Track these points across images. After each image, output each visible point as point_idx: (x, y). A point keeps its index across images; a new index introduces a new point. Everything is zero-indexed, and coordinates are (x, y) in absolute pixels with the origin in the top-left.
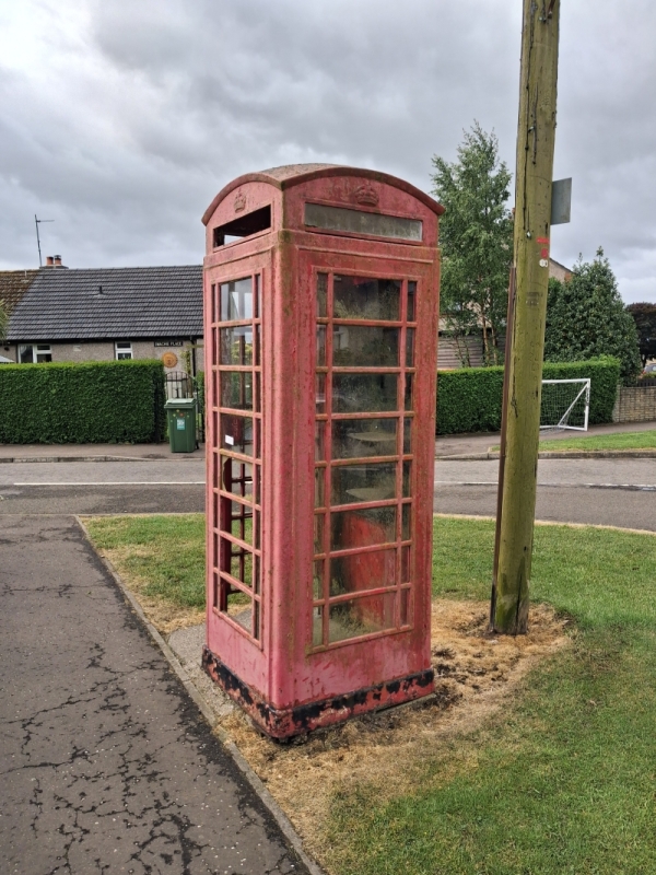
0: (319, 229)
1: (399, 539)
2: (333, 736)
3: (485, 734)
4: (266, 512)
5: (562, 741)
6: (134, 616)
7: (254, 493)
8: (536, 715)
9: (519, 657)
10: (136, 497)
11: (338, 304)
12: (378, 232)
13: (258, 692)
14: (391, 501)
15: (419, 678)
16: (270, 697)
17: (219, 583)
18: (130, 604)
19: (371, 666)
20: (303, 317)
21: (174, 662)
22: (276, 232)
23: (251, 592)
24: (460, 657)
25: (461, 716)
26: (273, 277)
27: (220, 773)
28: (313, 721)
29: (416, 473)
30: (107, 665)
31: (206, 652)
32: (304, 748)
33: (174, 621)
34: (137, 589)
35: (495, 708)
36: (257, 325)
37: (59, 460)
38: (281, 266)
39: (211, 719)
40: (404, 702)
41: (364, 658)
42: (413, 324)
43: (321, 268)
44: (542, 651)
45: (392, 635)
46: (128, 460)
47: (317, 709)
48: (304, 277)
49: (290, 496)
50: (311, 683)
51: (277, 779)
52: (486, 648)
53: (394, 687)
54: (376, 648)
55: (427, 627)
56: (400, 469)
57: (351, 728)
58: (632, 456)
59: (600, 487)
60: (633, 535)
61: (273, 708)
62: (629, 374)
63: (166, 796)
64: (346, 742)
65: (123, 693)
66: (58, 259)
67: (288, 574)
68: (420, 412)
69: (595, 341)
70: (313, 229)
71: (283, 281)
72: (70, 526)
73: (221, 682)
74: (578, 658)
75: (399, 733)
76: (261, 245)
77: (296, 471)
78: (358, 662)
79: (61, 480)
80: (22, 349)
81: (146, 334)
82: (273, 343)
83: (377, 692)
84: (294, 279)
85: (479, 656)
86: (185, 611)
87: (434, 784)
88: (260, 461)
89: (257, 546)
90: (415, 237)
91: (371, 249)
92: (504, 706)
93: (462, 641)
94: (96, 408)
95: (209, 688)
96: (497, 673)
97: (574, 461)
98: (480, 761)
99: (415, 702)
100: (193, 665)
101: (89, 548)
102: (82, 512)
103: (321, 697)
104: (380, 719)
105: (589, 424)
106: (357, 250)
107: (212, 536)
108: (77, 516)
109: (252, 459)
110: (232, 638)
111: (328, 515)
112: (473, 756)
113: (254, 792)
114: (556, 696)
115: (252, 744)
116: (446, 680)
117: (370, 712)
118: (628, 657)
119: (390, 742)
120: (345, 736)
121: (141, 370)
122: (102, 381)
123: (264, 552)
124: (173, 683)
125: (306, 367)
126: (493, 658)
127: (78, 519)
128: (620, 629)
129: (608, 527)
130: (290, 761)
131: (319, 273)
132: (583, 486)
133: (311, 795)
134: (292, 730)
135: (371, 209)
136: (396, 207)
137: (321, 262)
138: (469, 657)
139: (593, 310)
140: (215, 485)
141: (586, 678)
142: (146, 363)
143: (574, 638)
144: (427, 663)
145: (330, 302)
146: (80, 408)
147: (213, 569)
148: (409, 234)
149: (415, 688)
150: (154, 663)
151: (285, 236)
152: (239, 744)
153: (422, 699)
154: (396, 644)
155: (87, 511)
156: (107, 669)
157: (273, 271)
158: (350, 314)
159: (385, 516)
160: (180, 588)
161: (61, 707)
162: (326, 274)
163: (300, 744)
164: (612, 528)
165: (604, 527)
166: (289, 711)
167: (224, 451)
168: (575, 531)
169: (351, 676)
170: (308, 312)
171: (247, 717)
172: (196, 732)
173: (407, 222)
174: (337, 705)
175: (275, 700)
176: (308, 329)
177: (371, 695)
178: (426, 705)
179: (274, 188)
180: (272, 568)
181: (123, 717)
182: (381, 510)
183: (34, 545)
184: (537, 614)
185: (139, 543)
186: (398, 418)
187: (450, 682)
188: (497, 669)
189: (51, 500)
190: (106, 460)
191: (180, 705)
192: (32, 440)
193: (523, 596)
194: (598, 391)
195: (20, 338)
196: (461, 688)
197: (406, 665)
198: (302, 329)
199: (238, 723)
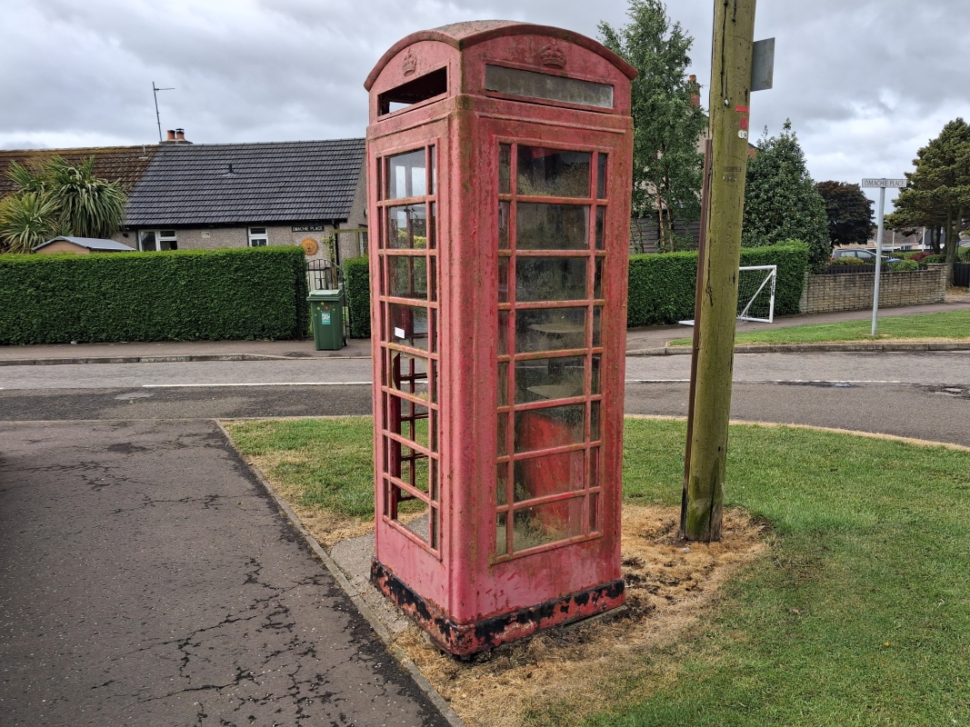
0: (502, 93)
1: (588, 439)
2: (518, 652)
3: (683, 648)
4: (443, 411)
5: (766, 652)
6: (291, 528)
7: (430, 391)
8: (736, 626)
9: (713, 565)
10: (280, 399)
11: (522, 179)
12: (565, 97)
13: (437, 606)
14: (578, 398)
15: (608, 588)
16: (450, 611)
17: (390, 489)
18: (285, 515)
19: (558, 576)
20: (484, 194)
21: (340, 576)
22: (453, 97)
23: (427, 499)
24: (650, 566)
25: (656, 629)
26: (450, 148)
27: (399, 693)
28: (497, 637)
29: (607, 369)
30: (266, 580)
31: (375, 564)
32: (487, 665)
33: (336, 532)
34: (292, 498)
35: (692, 620)
36: (431, 203)
37: (191, 359)
38: (459, 135)
39: (385, 637)
40: (594, 615)
41: (550, 567)
42: (604, 201)
43: (503, 138)
44: (738, 559)
45: (580, 543)
46: (268, 359)
47: (501, 623)
48: (485, 147)
49: (471, 394)
50: (495, 595)
51: (462, 698)
52: (677, 556)
53: (582, 599)
54: (563, 557)
55: (617, 534)
56: (588, 364)
57: (538, 643)
58: (822, 349)
59: (790, 384)
60: (829, 434)
61: (454, 623)
62: (817, 260)
63: (342, 718)
64: (533, 659)
65: (286, 611)
66: (181, 133)
67: (470, 478)
68: (610, 301)
69: (781, 224)
70: (493, 94)
71: (461, 153)
72: (211, 431)
73: (393, 597)
74: (778, 566)
75: (591, 648)
76: (435, 112)
77: (478, 366)
78: (545, 572)
79: (195, 382)
80: (142, 235)
81: (282, 218)
82: (450, 223)
83: (565, 604)
84: (474, 150)
85: (670, 565)
86: (346, 521)
87: (632, 699)
88: (436, 356)
89: (434, 448)
90: (606, 104)
91: (558, 117)
92: (701, 617)
93: (651, 549)
94: (230, 301)
95: (380, 603)
96: (692, 583)
97: (759, 355)
98: (679, 675)
99: (605, 614)
100: (361, 579)
101: (233, 454)
102: (222, 416)
103: (504, 611)
104: (568, 633)
105: (774, 316)
106: (542, 117)
107: (380, 439)
108: (217, 420)
109: (427, 353)
110: (406, 548)
111: (512, 415)
112: (672, 669)
113: (438, 712)
114: (758, 605)
115: (431, 662)
116: (636, 591)
117: (558, 626)
118: (831, 564)
119: (581, 657)
120: (532, 652)
121: (280, 258)
122: (237, 270)
123: (442, 454)
124: (340, 599)
125: (487, 250)
126: (686, 567)
127: (218, 423)
128: (821, 534)
129: (801, 426)
130: (474, 680)
131: (501, 143)
132: (771, 382)
133: (500, 714)
134: (474, 646)
135: (558, 72)
136: (584, 70)
137: (504, 132)
138: (660, 566)
139: (779, 190)
140: (384, 383)
141: (787, 587)
142: (286, 250)
143: (772, 544)
144: (617, 572)
145: (513, 177)
146: (212, 301)
147: (382, 474)
148: (599, 101)
149: (604, 600)
150: (318, 578)
151: (464, 102)
152: (418, 662)
153: (613, 611)
154: (584, 552)
155: (228, 415)
156: (266, 586)
157: (450, 142)
158: (536, 190)
159: (572, 415)
160: (340, 497)
161: (220, 625)
162: (510, 145)
163: (483, 662)
164: (806, 427)
165: (797, 426)
166: (472, 625)
167: (393, 345)
168: (766, 431)
169: (536, 587)
170: (489, 188)
171: (424, 633)
172: (369, 651)
173: (597, 86)
174: (522, 618)
175: (456, 615)
176: (489, 206)
177: (558, 607)
178: (617, 618)
179: (450, 48)
180: (451, 472)
181: (289, 636)
182: (567, 408)
183: (172, 452)
184: (730, 520)
185: (290, 449)
186: (587, 307)
187: (641, 593)
188: (691, 579)
189: (187, 402)
190: (243, 358)
191: (350, 622)
192: (160, 337)
193: (715, 500)
194: (784, 280)
195: (141, 222)
196: (653, 599)
197: (595, 576)
198: (483, 207)
199: (415, 640)
